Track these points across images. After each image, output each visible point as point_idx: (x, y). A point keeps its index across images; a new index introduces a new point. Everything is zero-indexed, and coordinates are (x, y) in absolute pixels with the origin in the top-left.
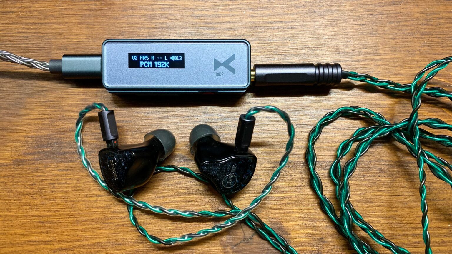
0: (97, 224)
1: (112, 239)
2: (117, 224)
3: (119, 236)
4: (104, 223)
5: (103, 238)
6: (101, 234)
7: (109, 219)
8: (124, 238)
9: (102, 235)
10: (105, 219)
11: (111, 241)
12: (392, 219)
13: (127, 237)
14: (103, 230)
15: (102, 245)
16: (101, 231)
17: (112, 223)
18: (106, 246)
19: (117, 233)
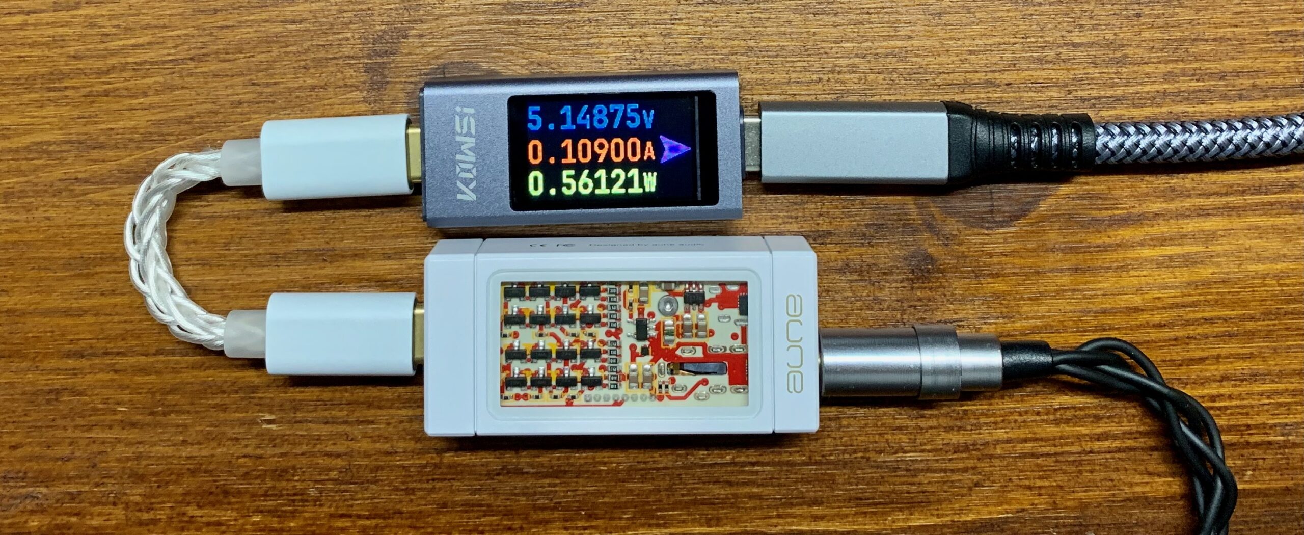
0: (30, 92)
1: (76, 131)
2: (88, 89)
3: (96, 122)
4: (50, 90)
5: (53, 129)
6: (46, 120)
7: (63, 76)
8: (112, 129)
9: (48, 123)
10: (53, 77)
11: (74, 138)
12: (895, 59)
13: (121, 124)
14: (49, 108)
15: (51, 148)
16: (44, 112)
17: (73, 88)
18: (61, 152)
19: (90, 116)
